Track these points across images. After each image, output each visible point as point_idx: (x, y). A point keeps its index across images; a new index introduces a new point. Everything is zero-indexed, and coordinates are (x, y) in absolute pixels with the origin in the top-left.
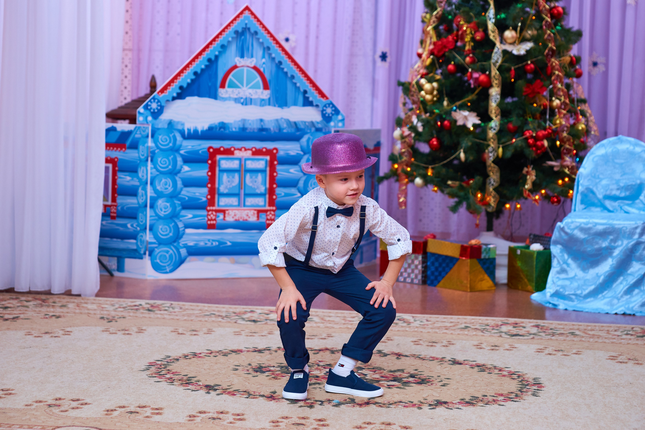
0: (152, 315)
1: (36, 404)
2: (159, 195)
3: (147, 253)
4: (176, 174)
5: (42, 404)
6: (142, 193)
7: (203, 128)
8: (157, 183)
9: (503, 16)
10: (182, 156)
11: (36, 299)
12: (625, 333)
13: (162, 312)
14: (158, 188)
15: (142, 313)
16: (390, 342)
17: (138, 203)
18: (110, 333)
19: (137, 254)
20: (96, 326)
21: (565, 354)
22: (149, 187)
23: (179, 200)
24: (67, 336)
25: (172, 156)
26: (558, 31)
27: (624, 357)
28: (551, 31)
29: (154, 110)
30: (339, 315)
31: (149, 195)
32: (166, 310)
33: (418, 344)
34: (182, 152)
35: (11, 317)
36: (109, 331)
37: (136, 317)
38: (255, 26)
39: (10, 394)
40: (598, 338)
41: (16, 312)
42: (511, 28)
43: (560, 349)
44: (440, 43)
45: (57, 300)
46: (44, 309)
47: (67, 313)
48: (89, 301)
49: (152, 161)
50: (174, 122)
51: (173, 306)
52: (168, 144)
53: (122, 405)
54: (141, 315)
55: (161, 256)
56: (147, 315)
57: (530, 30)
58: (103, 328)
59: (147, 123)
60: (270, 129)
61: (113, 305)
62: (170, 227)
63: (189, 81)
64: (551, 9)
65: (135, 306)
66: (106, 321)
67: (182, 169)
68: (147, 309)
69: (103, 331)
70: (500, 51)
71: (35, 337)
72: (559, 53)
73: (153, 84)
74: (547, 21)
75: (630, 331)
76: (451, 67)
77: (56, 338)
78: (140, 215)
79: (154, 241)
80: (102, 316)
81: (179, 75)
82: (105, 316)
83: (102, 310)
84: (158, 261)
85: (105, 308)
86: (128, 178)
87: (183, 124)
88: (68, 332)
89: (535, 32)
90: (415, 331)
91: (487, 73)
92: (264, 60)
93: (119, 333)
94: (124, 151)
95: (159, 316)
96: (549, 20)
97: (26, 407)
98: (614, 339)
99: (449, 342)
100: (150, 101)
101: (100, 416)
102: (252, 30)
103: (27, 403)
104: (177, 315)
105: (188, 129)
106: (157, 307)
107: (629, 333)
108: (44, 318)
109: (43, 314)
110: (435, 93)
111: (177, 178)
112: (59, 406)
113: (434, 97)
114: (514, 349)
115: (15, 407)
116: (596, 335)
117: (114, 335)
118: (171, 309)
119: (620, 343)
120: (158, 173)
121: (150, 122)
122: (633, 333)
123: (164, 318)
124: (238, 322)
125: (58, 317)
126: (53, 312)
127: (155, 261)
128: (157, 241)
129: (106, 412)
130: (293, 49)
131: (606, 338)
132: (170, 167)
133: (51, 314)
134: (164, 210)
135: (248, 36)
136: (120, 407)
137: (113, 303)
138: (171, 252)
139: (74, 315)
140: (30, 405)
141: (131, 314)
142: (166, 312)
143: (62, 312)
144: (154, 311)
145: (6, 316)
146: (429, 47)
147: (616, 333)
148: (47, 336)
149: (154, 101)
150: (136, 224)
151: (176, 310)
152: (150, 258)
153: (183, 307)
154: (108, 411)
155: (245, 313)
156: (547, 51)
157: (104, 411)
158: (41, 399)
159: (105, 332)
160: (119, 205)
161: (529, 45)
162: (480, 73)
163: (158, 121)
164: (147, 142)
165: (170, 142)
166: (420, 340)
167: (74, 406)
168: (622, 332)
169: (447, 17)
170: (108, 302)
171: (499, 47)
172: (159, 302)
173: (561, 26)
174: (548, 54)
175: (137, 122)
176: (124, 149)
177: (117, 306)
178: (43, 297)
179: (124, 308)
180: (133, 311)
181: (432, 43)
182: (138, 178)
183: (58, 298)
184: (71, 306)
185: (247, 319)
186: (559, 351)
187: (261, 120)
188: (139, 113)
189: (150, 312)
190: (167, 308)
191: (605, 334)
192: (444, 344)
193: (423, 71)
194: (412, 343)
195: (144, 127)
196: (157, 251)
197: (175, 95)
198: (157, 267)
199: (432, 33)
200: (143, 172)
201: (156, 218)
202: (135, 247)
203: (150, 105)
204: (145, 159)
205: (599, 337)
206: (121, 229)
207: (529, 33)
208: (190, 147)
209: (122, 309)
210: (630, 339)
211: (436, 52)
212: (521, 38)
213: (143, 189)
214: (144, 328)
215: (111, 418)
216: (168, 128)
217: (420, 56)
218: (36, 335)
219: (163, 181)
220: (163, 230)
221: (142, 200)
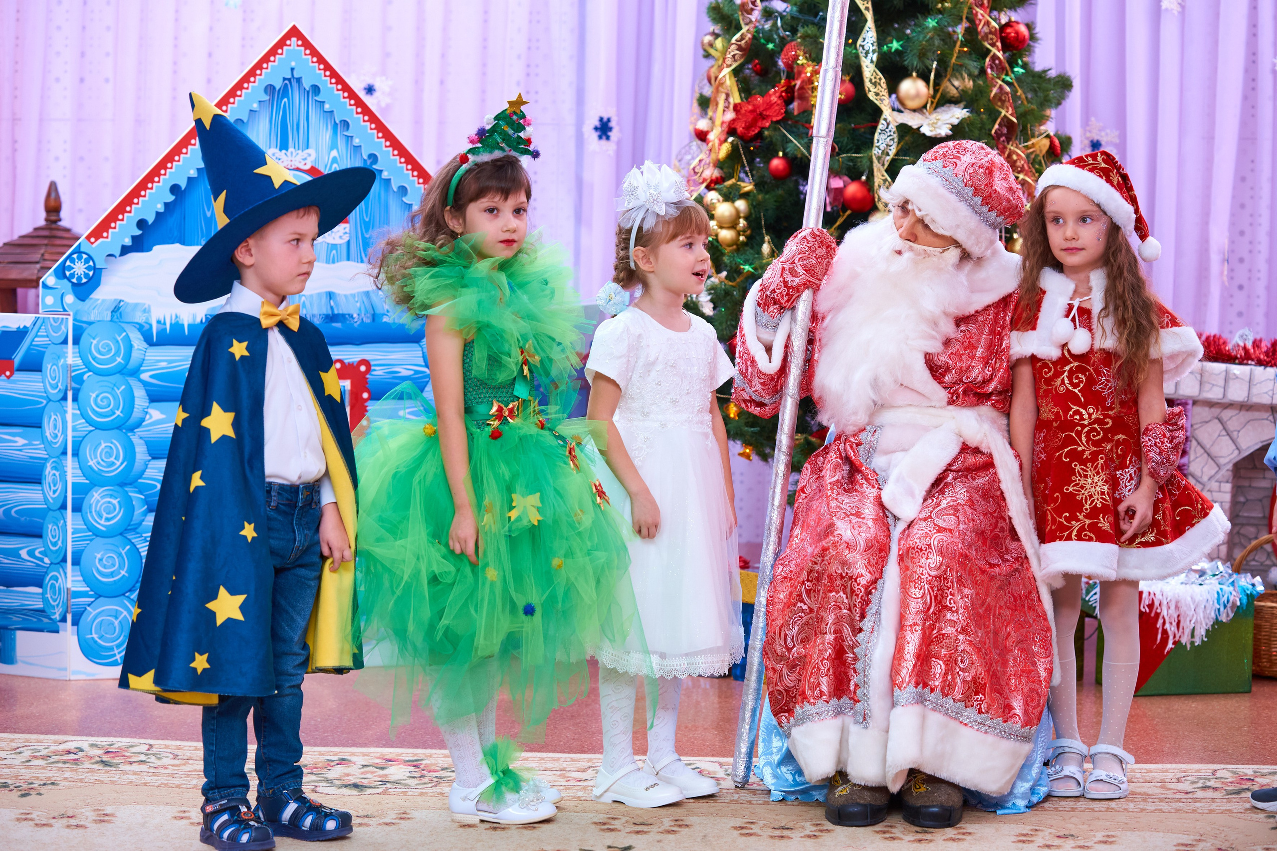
0: (114, 775)
2: (94, 480)
3: (69, 617)
4: (132, 429)
6: (54, 476)
7: (194, 316)
8: (86, 450)
9: (895, 45)
10: (145, 384)
12: (1200, 785)
13: (135, 767)
14: (92, 463)
15: (92, 771)
16: (684, 831)
18: (37, 825)
19: (45, 620)
21: (1081, 843)
22: (69, 461)
23: (141, 492)
25: (123, 387)
26: (1019, 79)
27: (1209, 845)
28: (1003, 81)
29: (79, 278)
30: (549, 765)
31: (70, 480)
32: (142, 762)
33: (750, 835)
34: (145, 376)
36: (32, 820)
37: (81, 781)
38: (312, 73)
40: (1144, 800)
42: (914, 74)
43: (1067, 833)
44: (750, 107)
49: (75, 399)
50: (127, 305)
51: (154, 750)
52: (113, 359)
54: (92, 778)
55: (101, 622)
56: (106, 778)
57: (957, 79)
58: (15, 813)
59: (65, 310)
60: (351, 316)
61: (16, 751)
62: (120, 555)
63: (160, 208)
64: (1003, 28)
65: (69, 752)
66: (15, 794)
67: (148, 417)
68: (98, 759)
69: (18, 820)
70: (893, 127)
72: (1024, 130)
73: (52, 203)
74: (995, 57)
75: (1209, 780)
76: (776, 163)
78: (50, 529)
79: (84, 588)
81: (135, 193)
82: (10, 782)
84: (95, 636)
86: (21, 441)
87: (147, 311)
89: (970, 84)
90: (736, 801)
91: (864, 178)
92: (334, 153)
93: (59, 824)
94: (8, 377)
95: (132, 778)
96: (1000, 54)
98: (1179, 800)
99: (817, 825)
100: (69, 257)
102: (307, 85)
104: (172, 775)
105: (159, 322)
106: (116, 754)
107: (1208, 784)
110: (742, 223)
111: (135, 439)
113: (739, 234)
114: (968, 838)
116: (1140, 794)
117: (46, 829)
118: (153, 759)
119: (1194, 811)
120: (90, 428)
121: (71, 306)
122: (1218, 785)
123: (146, 784)
124: (319, 790)
127: (88, 637)
128: (91, 589)
130: (388, 107)
131: (1161, 800)
134: (105, 515)
135: (296, 95)
137: (14, 745)
138: (125, 614)
141: (68, 774)
142: (143, 767)
144: (116, 765)
146: (724, 115)
147: (1180, 786)
149: (80, 258)
150: (41, 549)
151: (166, 761)
152: (75, 629)
153: (179, 753)
155: (329, 765)
156: (996, 126)
159: (24, 824)
161: (957, 114)
162: (846, 178)
163: (88, 304)
164: (64, 355)
165: (117, 353)
166: (752, 823)
168: (1193, 783)
169: (765, 45)
171: (889, 119)
172: (120, 742)
173: (1025, 66)
174: (999, 135)
175: (40, 308)
176: (8, 373)
177: (27, 754)
179: (44, 757)
180: (67, 765)
181: (732, 106)
182: (43, 439)
185: (337, 782)
186: (1065, 837)
187: (330, 295)
188: (45, 286)
189: (108, 768)
190: (143, 758)
191: (1158, 791)
192: (808, 832)
193: (711, 173)
194: (736, 833)
195: (55, 320)
196: (91, 612)
197: (128, 242)
198: (91, 652)
199: (730, 82)
200: (55, 427)
201: (88, 534)
202: (40, 605)
203: (70, 268)
204: (61, 395)
205: (1146, 797)
206: (6, 561)
207: (956, 85)
208: (164, 364)
209: (41, 762)
210: (1213, 800)
211: (740, 129)
212: (938, 96)
213: (55, 468)
214: (108, 810)
216: (111, 321)
217: (702, 136)
219: (103, 445)
220: (104, 562)
221: (55, 492)
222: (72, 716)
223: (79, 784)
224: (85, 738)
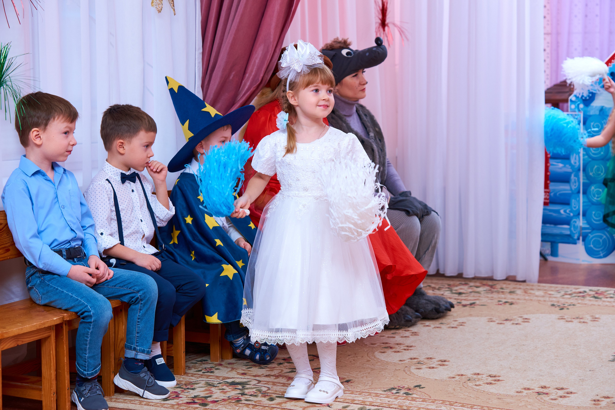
0: (599, 302)
1: (525, 392)
2: (591, 181)
5: (530, 391)
6: (575, 179)
8: (589, 169)
11: (484, 285)
13: (609, 299)
14: (591, 174)
15: (590, 300)
17: (571, 189)
18: (567, 321)
19: (571, 239)
20: (550, 313)
22: (581, 174)
24: (526, 324)
31: (581, 181)
32: (611, 297)
35: (468, 303)
36: (564, 319)
37: (585, 304)
39: (499, 380)
41: (471, 298)
45: (504, 286)
46: (495, 295)
47: (518, 299)
48: (534, 288)
50: (606, 108)
53: (606, 395)
54: (590, 303)
55: (595, 240)
56: (596, 303)
58: (558, 316)
59: (579, 111)
61: (558, 292)
65: (580, 293)
66: (557, 309)
68: (592, 296)
71: (498, 323)
77: (517, 325)
78: (573, 201)
79: (587, 226)
80: (552, 303)
81: (610, 61)
82: (555, 304)
83: (550, 297)
84: (592, 246)
85: (552, 295)
86: (561, 165)
88: (526, 319)
93: (576, 321)
95: (607, 303)
97: (518, 394)
101: (589, 406)
103: (518, 390)
106: (602, 293)
108: (499, 304)
109: (496, 301)
112: (547, 394)
115: (509, 394)
117: (570, 323)
120: (590, 160)
121: (582, 109)
125: (511, 304)
126: (505, 298)
127: (589, 246)
128: (591, 226)
129: (594, 402)
132: (602, 153)
133: (504, 301)
134: (596, 196)
136: (605, 397)
137: (557, 289)
138: (605, 237)
139: (525, 301)
140: (520, 392)
141: (580, 301)
142: (612, 300)
143: (513, 299)
144: (600, 298)
145: (464, 302)
148: (508, 323)
150: (569, 210)
152: (583, 243)
154: (595, 401)
157: (592, 401)
158: (528, 387)
159: (562, 320)
160: (551, 191)
163: (589, 108)
167: (561, 395)
170: (553, 289)
172: (602, 289)
175: (569, 110)
177: (563, 293)
178: (490, 283)
179: (570, 294)
180: (580, 298)
182: (570, 164)
183: (504, 283)
184: (519, 292)
188: (571, 101)
189: (597, 299)
190: (612, 296)
195: (576, 115)
196: (591, 236)
198: (590, 252)
200: (575, 159)
201: (589, 203)
202: (568, 233)
203: (582, 93)
206: (554, 214)
209: (568, 296)
213: (575, 176)
214: (597, 316)
215: (601, 407)
216: (600, 114)
218: (497, 322)
219: (596, 167)
220: (596, 215)
221: (575, 186)
222: (582, 278)
223: (585, 305)
224: (587, 287)
